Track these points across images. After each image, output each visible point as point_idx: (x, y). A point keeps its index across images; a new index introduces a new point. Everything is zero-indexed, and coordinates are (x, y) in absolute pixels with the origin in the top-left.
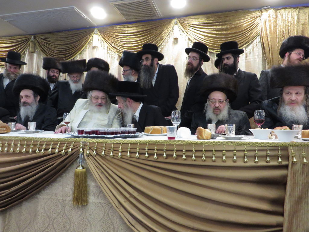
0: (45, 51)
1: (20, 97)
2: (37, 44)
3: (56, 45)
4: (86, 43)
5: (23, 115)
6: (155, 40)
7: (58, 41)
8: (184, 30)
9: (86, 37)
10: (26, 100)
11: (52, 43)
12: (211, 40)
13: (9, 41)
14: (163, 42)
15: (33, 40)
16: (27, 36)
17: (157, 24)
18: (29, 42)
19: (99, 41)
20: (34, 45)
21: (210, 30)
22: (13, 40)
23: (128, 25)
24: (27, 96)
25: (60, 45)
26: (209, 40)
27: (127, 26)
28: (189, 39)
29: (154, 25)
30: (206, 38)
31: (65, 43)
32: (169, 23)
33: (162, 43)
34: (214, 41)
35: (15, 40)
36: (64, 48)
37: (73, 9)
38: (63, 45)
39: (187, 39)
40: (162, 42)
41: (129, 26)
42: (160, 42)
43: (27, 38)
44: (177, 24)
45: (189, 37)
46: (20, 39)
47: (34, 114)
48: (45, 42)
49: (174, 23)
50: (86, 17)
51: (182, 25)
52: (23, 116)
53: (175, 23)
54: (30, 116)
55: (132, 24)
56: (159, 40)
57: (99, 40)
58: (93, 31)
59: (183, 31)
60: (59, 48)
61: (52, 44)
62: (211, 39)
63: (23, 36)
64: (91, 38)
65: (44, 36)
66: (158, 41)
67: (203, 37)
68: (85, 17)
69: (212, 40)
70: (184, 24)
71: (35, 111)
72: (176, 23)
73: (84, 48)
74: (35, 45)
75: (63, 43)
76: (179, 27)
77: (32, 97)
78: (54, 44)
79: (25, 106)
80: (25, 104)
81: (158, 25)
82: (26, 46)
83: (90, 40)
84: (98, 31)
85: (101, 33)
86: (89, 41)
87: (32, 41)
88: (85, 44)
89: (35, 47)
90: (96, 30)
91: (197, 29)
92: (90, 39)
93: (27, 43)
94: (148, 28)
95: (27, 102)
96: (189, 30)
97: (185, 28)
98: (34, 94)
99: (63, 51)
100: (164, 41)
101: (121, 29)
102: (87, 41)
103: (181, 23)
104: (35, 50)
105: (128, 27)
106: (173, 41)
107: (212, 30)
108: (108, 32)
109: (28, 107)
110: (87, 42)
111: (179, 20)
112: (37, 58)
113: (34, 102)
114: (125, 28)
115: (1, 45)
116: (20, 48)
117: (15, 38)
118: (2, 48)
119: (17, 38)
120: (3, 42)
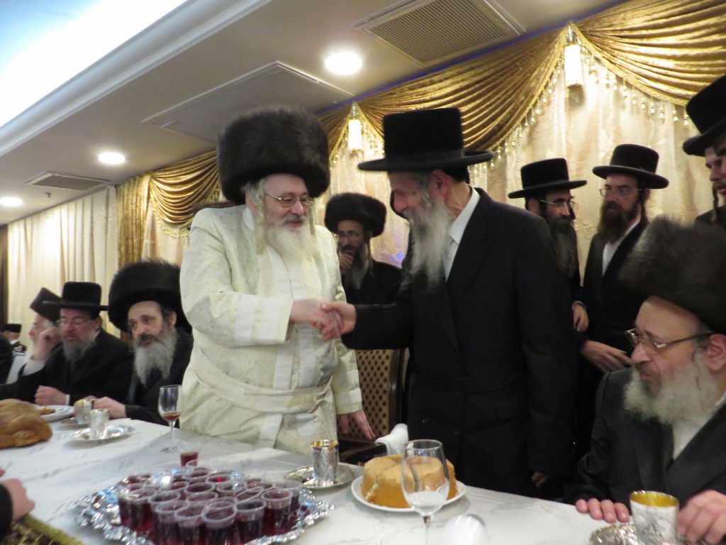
4: (334, 146)
6: (509, 104)
8: (599, 55)
9: (333, 131)
10: (147, 330)
12: (705, 66)
13: (190, 167)
14: (535, 105)
17: (513, 55)
19: (364, 134)
21: (697, 34)
23: (430, 77)
24: (146, 319)
26: (694, 69)
27: (428, 80)
28: (620, 79)
29: (502, 60)
30: (680, 65)
32: (549, 43)
33: (530, 111)
34: (715, 69)
35: (200, 164)
37: (276, 68)
39: (613, 80)
40: (530, 106)
41: (432, 78)
42: (524, 109)
44: (574, 41)
45: (621, 74)
46: (207, 159)
49: (565, 40)
50: (318, 80)
51: (591, 41)
53: (568, 41)
54: (162, 369)
55: (442, 71)
56: (523, 102)
57: (362, 132)
58: (348, 110)
59: (597, 60)
62: (702, 63)
64: (344, 130)
66: (518, 107)
67: (671, 64)
68: (316, 81)
69: (707, 69)
70: (598, 34)
72: (571, 39)
76: (584, 49)
80: (146, 339)
81: (515, 58)
83: (341, 136)
84: (359, 109)
85: (367, 112)
86: (340, 140)
88: (333, 149)
90: (354, 108)
91: (645, 41)
92: (343, 132)
94: (486, 74)
95: (148, 333)
96: (616, 52)
97: (602, 47)
100: (536, 102)
101: (415, 91)
102: (337, 141)
103: (589, 36)
105: (432, 83)
106: (567, 96)
107: (703, 32)
108: (384, 106)
110: (335, 143)
111: (580, 28)
113: (166, 331)
114: (424, 85)
115: (179, 179)
116: (209, 179)
117: (201, 159)
118: (180, 186)
119: (204, 158)
120: (180, 172)
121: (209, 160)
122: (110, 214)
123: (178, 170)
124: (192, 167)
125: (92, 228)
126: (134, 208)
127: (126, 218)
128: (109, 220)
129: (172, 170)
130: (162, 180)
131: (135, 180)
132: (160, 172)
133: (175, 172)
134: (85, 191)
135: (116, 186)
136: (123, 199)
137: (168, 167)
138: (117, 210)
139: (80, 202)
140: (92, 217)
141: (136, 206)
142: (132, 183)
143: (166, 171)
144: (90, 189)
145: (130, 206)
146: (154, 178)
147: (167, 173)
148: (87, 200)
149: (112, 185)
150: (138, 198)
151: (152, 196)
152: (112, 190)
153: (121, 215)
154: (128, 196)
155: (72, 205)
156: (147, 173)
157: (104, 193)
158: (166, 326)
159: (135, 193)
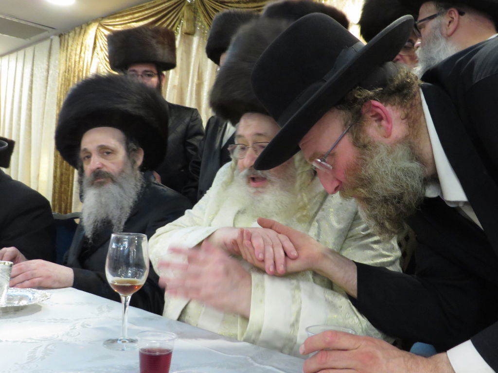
1: (82, 155)
2: (200, 10)
5: (89, 217)
10: (103, 165)
13: (143, 13)
18: (184, 8)
20: (192, 14)
22: (152, 10)
24: (105, 151)
35: (156, 9)
47: (127, 212)
52: (91, 221)
54: (114, 222)
71: (131, 204)
74: (195, 12)
77: (121, 153)
79: (101, 184)
80: (100, 177)
82: (177, 20)
87: (189, 5)
89: (195, 18)
93: (178, 14)
95: (105, 169)
98: (127, 144)
104: (195, 26)
109: (111, 188)
112: (198, 47)
113: (128, 171)
116: (168, 22)
120: (131, 19)
121: (164, 5)
122: (52, 67)
124: (146, 12)
125: (32, 82)
126: (77, 59)
127: (68, 70)
128: (51, 72)
129: (123, 16)
131: (81, 28)
132: (109, 19)
133: (126, 18)
134: (28, 41)
135: (60, 36)
136: (67, 49)
137: (120, 13)
138: (59, 62)
139: (21, 53)
140: (32, 70)
141: (80, 57)
142: (78, 31)
144: (33, 38)
145: (74, 56)
146: (101, 25)
147: (118, 20)
148: (29, 51)
149: (55, 35)
150: (83, 48)
151: (98, 44)
152: (56, 39)
153: (63, 68)
154: (72, 46)
155: (13, 57)
156: (95, 20)
157: (47, 43)
158: (129, 165)
159: (80, 43)
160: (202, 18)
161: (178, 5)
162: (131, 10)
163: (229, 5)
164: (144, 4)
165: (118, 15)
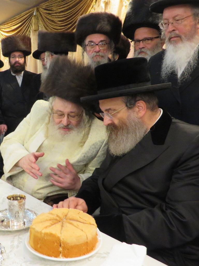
0: (48, 26)
2: (40, 18)
3: (58, 14)
7: (60, 7)
11: (53, 12)
13: (16, 21)
15: (36, 14)
16: (30, 10)
18: (32, 18)
22: (19, 20)
25: (62, 12)
31: (68, 7)
35: (21, 19)
36: (67, 16)
38: (66, 12)
43: (31, 13)
46: (24, 16)
48: (46, 13)
60: (61, 16)
61: (53, 14)
63: (28, 11)
65: (46, 5)
73: (91, 8)
74: (38, 19)
75: (66, 8)
78: (56, 13)
82: (30, 24)
87: (35, 16)
88: (92, 2)
89: (38, 22)
99: (66, 19)
115: (11, 28)
116: (25, 27)
117: (21, 16)
118: (11, 32)
119: (23, 15)
120: (11, 25)
121: (25, 16)
123: (11, 24)
124: (17, 21)
129: (7, 24)
130: (3, 30)
132: (2, 25)
133: (9, 24)
137: (6, 22)
143: (5, 25)
147: (6, 26)
160: (41, 22)
161: (30, 16)
162: (11, 20)
163: (52, 14)
164: (16, 17)
165: (5, 23)
